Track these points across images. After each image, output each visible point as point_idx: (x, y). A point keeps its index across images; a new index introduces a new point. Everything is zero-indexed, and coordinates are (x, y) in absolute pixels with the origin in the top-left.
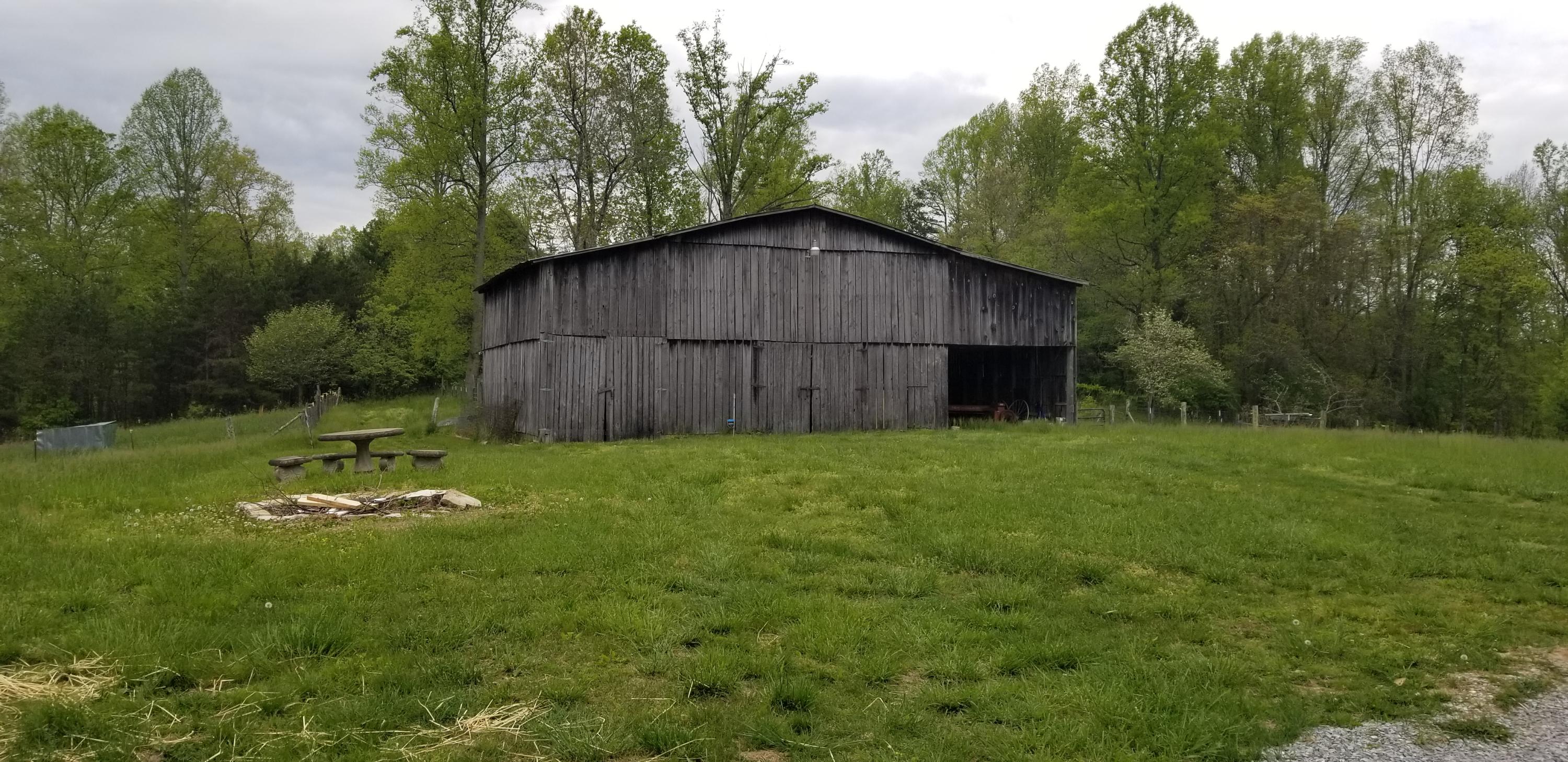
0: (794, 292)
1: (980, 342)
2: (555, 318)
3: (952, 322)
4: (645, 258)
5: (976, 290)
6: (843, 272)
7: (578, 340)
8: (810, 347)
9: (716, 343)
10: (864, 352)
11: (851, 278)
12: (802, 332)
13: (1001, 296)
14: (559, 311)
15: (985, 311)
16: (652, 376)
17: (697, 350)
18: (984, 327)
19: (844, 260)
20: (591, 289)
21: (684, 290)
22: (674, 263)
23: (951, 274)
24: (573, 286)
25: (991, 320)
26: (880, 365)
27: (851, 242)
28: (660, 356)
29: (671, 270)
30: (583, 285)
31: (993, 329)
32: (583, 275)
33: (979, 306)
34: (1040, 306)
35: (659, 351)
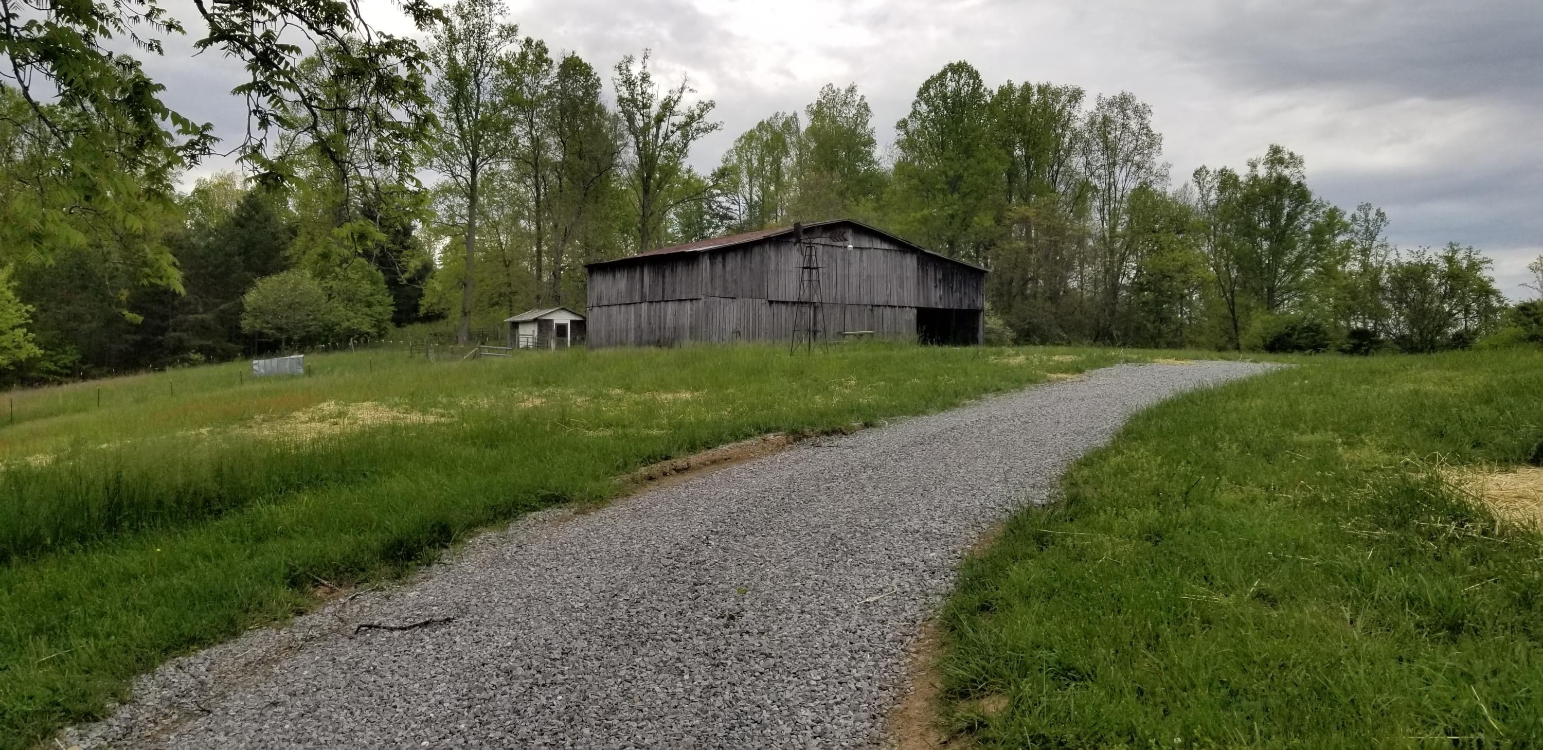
0: (834, 272)
1: (933, 306)
2: (709, 285)
3: (919, 293)
4: (757, 250)
5: (931, 273)
6: (861, 260)
7: (722, 300)
8: (844, 307)
9: (794, 303)
10: (872, 310)
11: (865, 265)
12: (839, 298)
13: (945, 276)
14: (712, 282)
15: (936, 287)
16: (760, 323)
17: (784, 307)
18: (935, 297)
19: (861, 253)
20: (728, 268)
21: (777, 270)
22: (771, 252)
23: (918, 264)
24: (719, 266)
25: (939, 292)
26: (880, 319)
27: (865, 242)
28: (765, 310)
29: (770, 257)
30: (724, 266)
31: (940, 298)
32: (724, 259)
33: (933, 285)
34: (965, 283)
35: (763, 308)
